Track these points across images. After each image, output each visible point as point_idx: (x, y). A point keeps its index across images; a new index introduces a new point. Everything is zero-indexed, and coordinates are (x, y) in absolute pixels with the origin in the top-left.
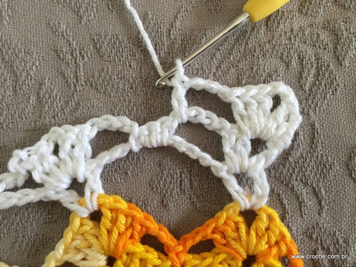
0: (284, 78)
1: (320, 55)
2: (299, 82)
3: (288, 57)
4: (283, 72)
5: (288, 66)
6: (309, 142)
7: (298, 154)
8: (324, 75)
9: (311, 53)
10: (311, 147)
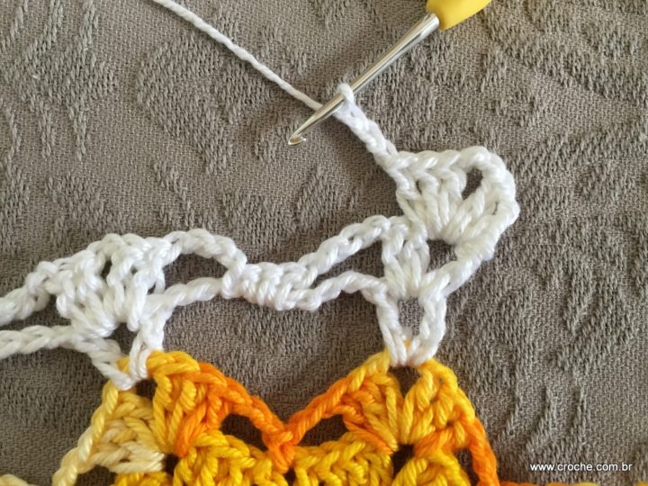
0: (536, 304)
1: (604, 272)
2: (561, 315)
3: (546, 268)
4: (535, 292)
5: (545, 284)
6: (565, 422)
7: (544, 441)
8: (606, 308)
9: (587, 267)
10: (568, 431)
